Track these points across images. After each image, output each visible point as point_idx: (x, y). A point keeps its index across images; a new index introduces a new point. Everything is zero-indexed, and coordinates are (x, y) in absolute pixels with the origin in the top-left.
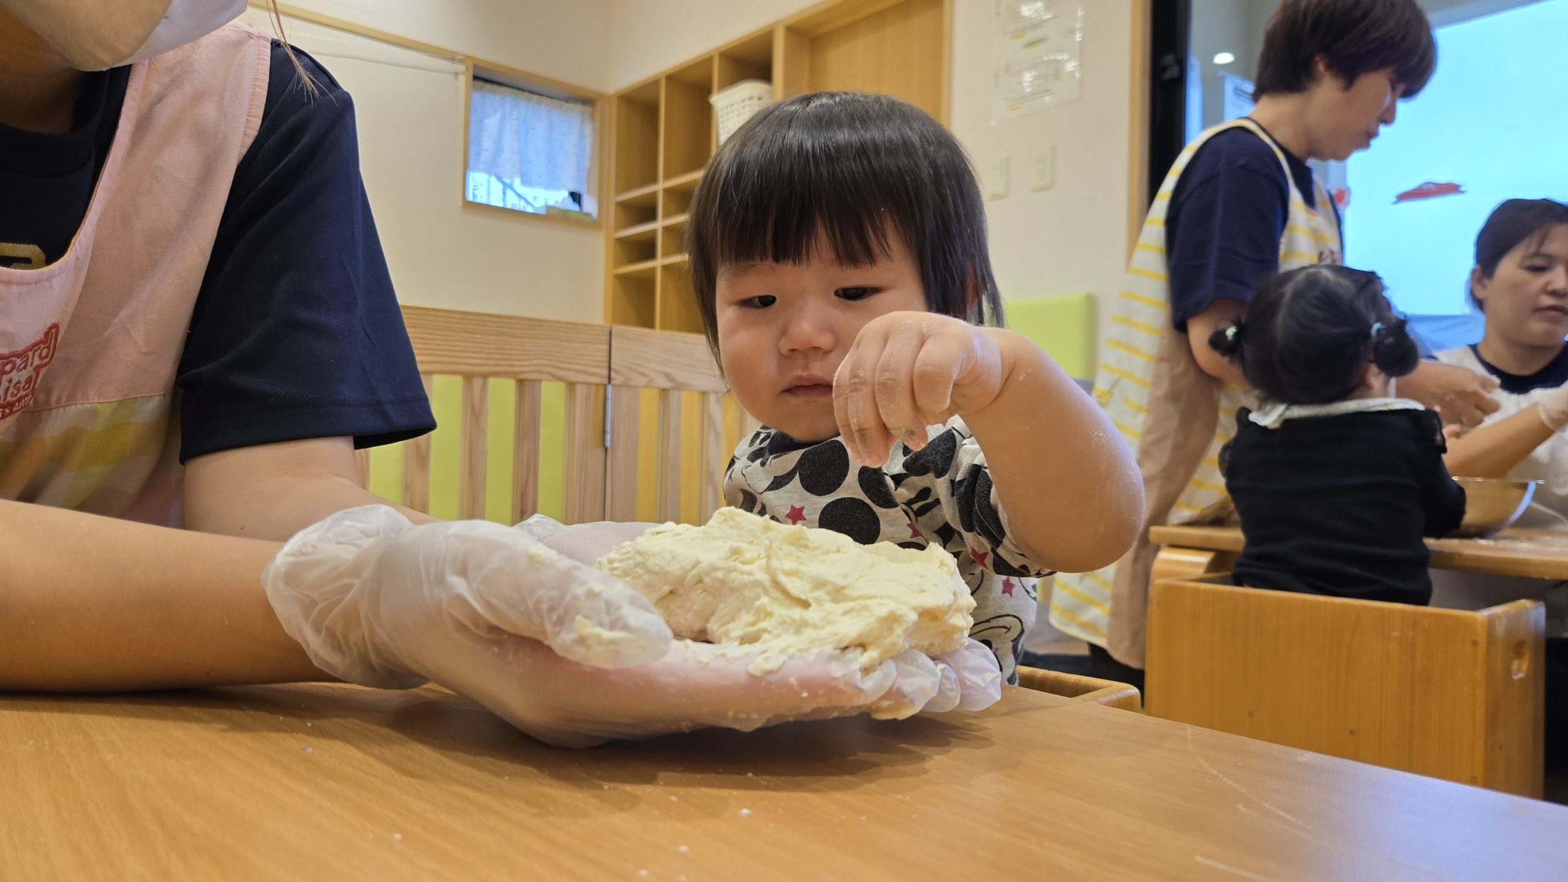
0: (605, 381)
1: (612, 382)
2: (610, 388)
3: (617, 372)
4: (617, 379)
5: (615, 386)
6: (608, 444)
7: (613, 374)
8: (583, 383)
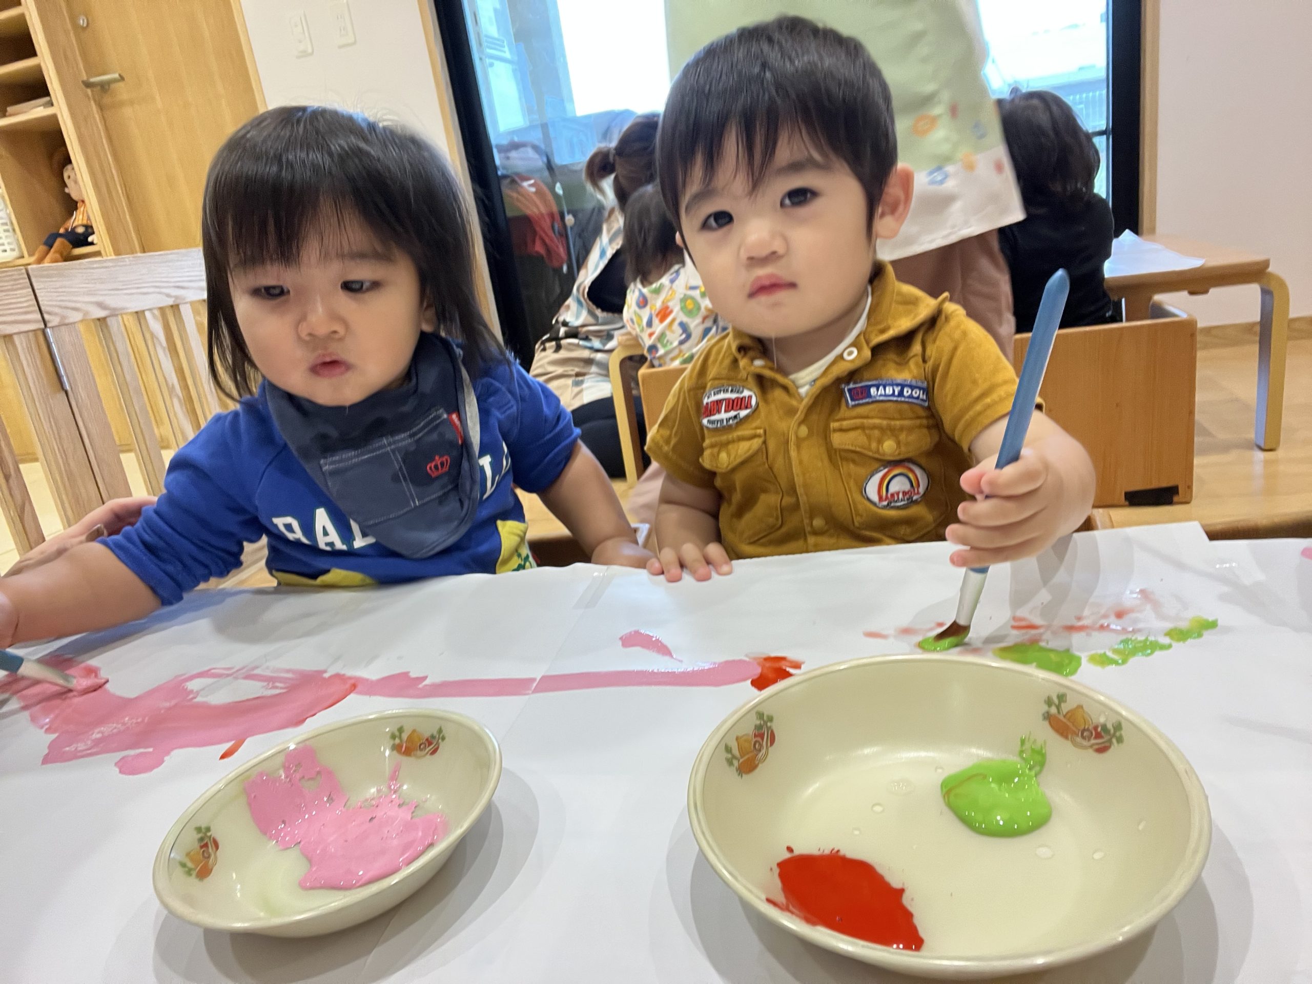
0: (43, 326)
1: (49, 325)
2: (48, 331)
3: (49, 313)
4: (53, 321)
5: (53, 327)
6: (68, 388)
7: (46, 317)
8: (19, 333)
